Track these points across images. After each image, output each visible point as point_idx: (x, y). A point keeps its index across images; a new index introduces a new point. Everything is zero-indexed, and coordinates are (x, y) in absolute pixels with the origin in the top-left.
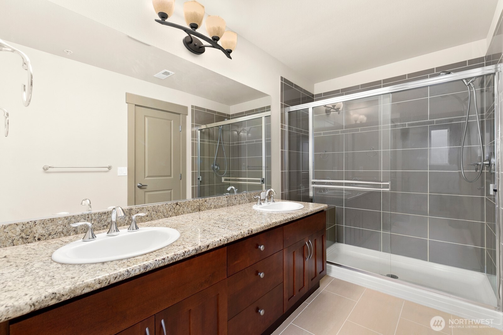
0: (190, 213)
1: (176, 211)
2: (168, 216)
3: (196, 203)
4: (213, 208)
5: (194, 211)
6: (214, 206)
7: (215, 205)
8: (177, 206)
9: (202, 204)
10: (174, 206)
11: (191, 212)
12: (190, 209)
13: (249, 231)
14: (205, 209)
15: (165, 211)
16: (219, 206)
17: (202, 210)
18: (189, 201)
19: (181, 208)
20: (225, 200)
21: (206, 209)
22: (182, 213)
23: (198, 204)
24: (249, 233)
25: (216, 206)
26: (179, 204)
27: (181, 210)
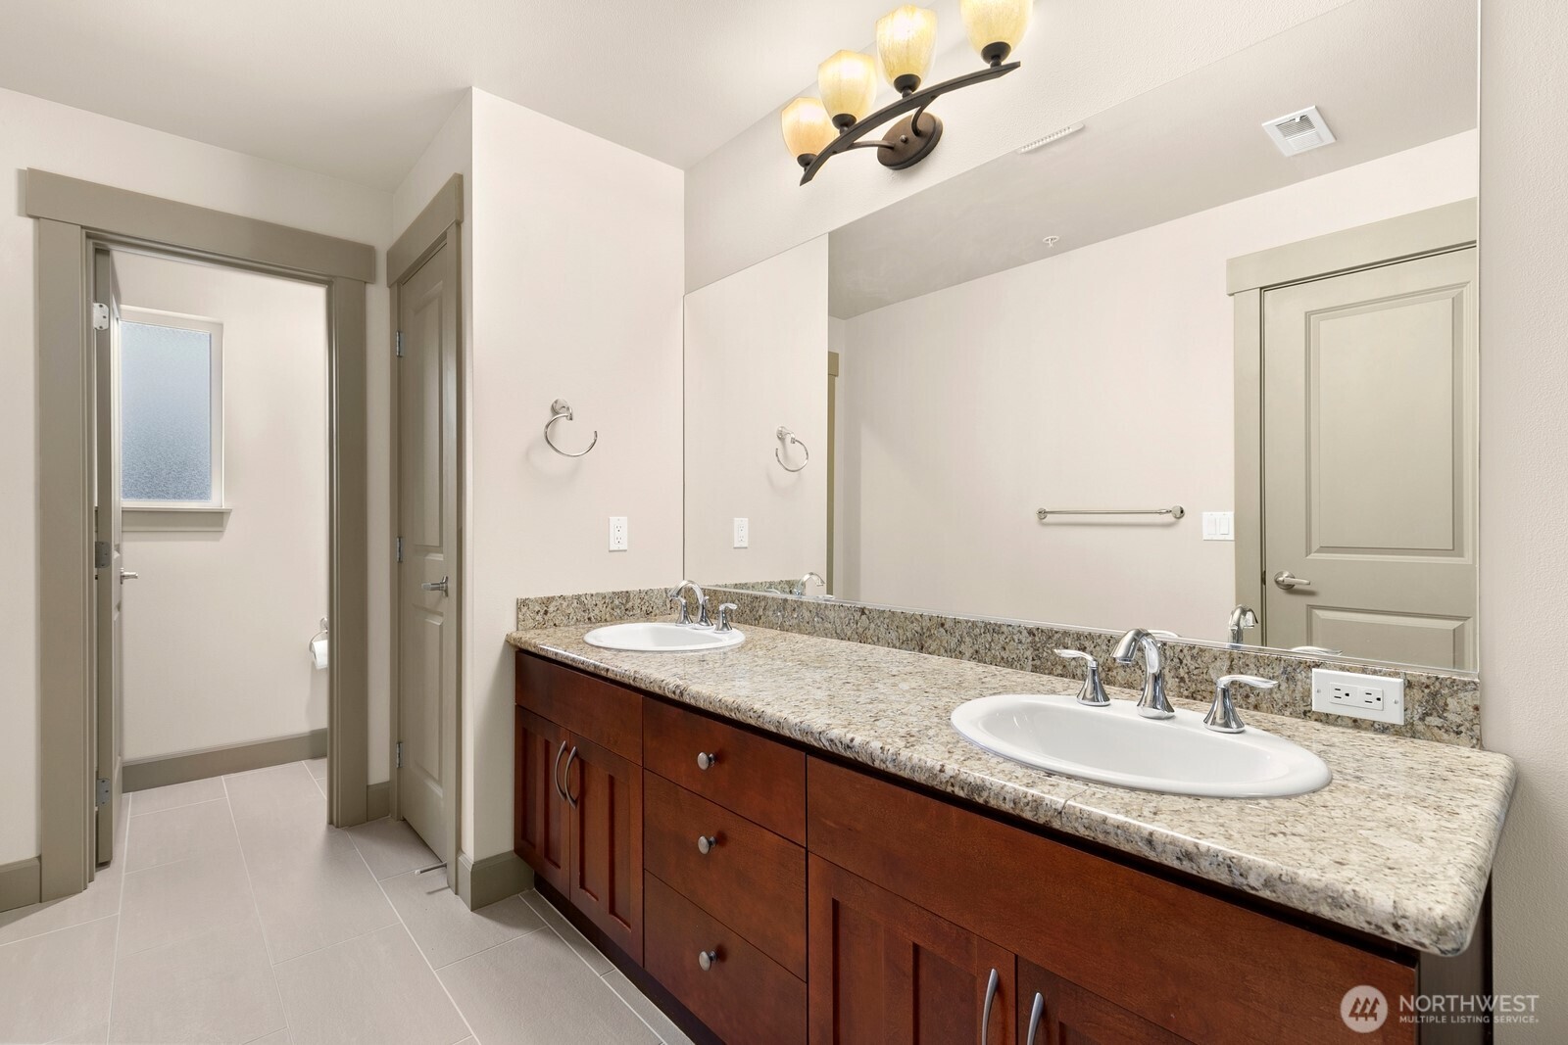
0: (894, 647)
1: (860, 630)
2: (843, 636)
3: (912, 622)
4: (968, 655)
5: (904, 644)
6: (971, 651)
7: (976, 647)
8: (864, 617)
9: (929, 629)
10: (857, 617)
11: (897, 645)
12: (894, 635)
13: (677, 687)
14: (939, 649)
15: (838, 621)
16: (994, 657)
17: (930, 650)
18: (893, 613)
19: (872, 625)
20: (1021, 642)
21: (942, 651)
22: (875, 639)
23: (918, 629)
24: (674, 693)
25: (982, 652)
26: (867, 612)
27: (871, 631)
